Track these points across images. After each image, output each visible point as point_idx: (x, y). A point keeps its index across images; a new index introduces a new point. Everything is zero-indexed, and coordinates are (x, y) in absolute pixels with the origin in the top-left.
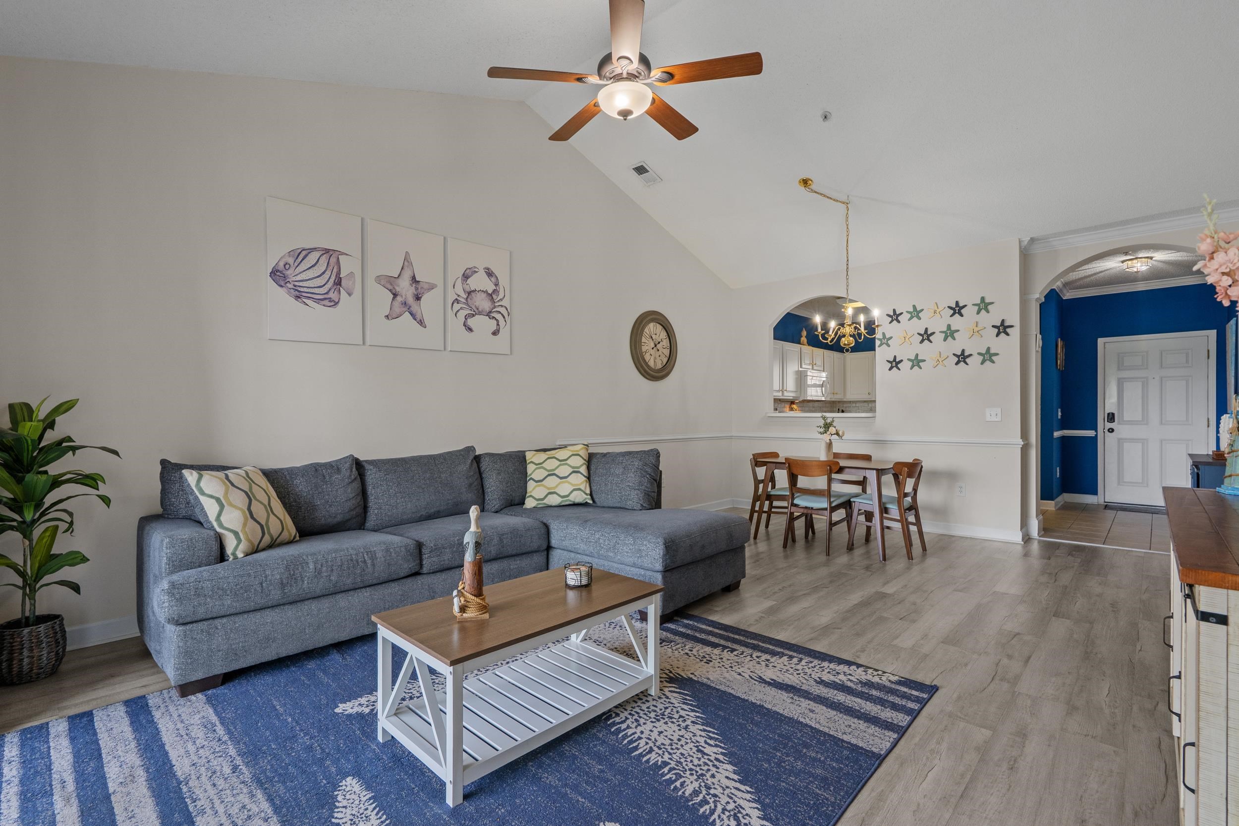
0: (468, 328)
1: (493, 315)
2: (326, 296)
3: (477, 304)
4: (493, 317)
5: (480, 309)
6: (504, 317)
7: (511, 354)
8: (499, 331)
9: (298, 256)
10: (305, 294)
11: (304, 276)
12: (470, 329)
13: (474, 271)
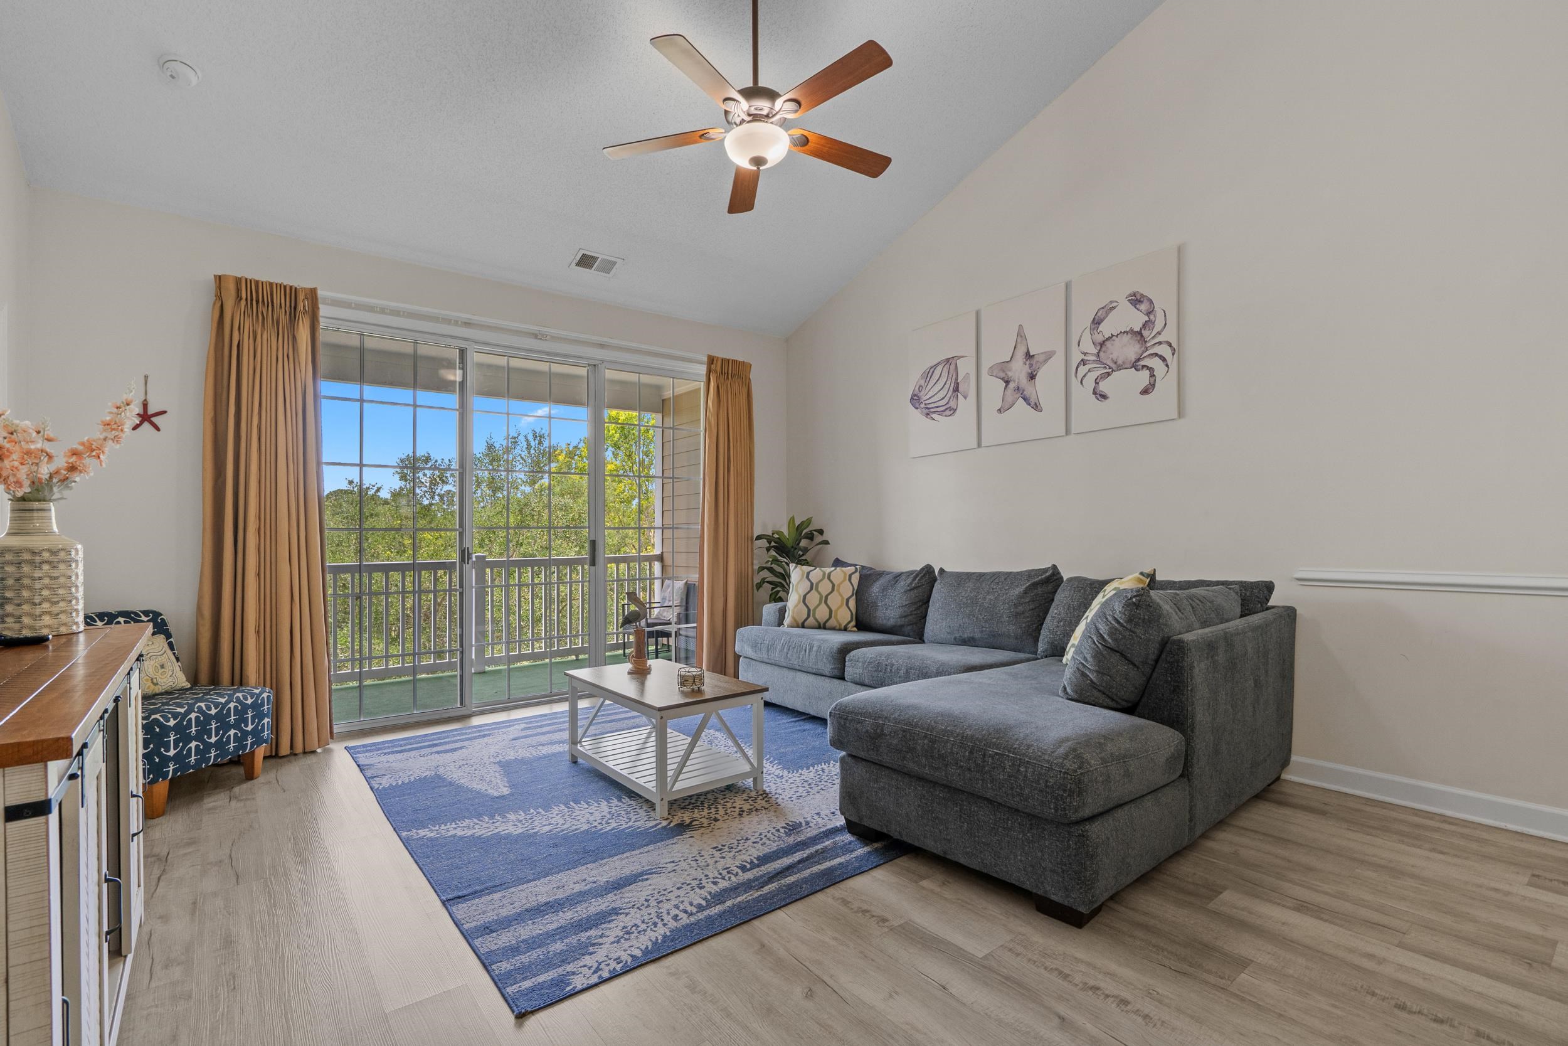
0: (1101, 395)
1: (1142, 363)
2: (947, 406)
3: (1114, 356)
4: (1143, 366)
5: (1120, 362)
6: (1164, 359)
7: (1181, 414)
8: (1154, 385)
9: (928, 375)
10: (932, 410)
11: (931, 393)
12: (1104, 397)
13: (1109, 309)
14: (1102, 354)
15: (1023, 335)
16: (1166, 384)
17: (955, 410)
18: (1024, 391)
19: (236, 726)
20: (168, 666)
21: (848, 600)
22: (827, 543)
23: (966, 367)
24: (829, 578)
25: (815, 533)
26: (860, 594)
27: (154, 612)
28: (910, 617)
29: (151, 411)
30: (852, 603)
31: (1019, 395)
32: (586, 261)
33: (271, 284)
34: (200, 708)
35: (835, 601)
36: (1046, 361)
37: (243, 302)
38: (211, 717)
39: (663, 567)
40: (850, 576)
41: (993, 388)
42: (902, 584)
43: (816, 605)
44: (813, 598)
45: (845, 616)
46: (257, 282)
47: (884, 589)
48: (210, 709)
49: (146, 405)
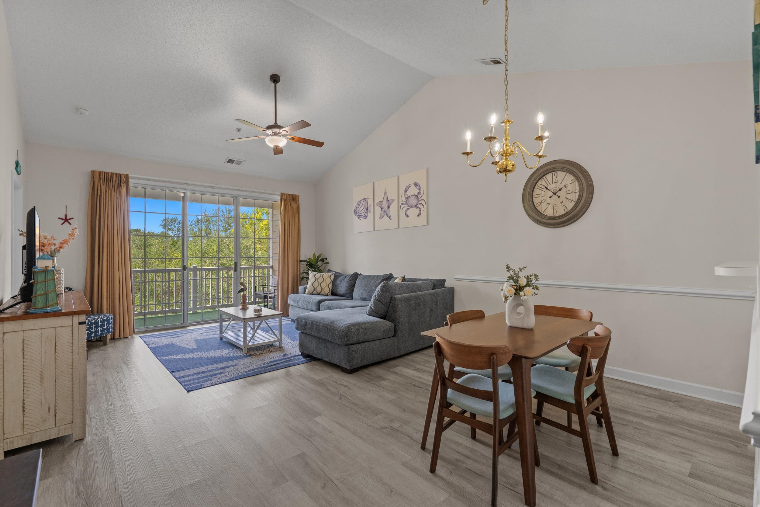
0: (407, 216)
1: (418, 206)
2: (365, 215)
3: (410, 203)
4: (418, 207)
5: (412, 205)
6: (423, 205)
7: (428, 224)
8: (420, 213)
9: (359, 203)
10: (360, 216)
11: (360, 210)
12: (408, 216)
13: (409, 187)
14: (407, 202)
15: (386, 192)
16: (424, 213)
17: (367, 217)
19: (101, 326)
21: (329, 285)
22: (328, 263)
23: (370, 202)
24: (322, 277)
25: (325, 259)
26: (333, 282)
27: (69, 288)
28: (348, 291)
29: (68, 218)
30: (330, 286)
31: (385, 213)
32: (230, 161)
33: (112, 173)
34: (89, 320)
35: (324, 285)
36: (392, 202)
37: (102, 180)
38: (92, 323)
39: (273, 271)
40: (330, 276)
41: (378, 209)
42: (347, 279)
43: (317, 286)
44: (316, 284)
45: (327, 290)
46: (107, 173)
47: (341, 281)
48: (92, 320)
49: (66, 216)
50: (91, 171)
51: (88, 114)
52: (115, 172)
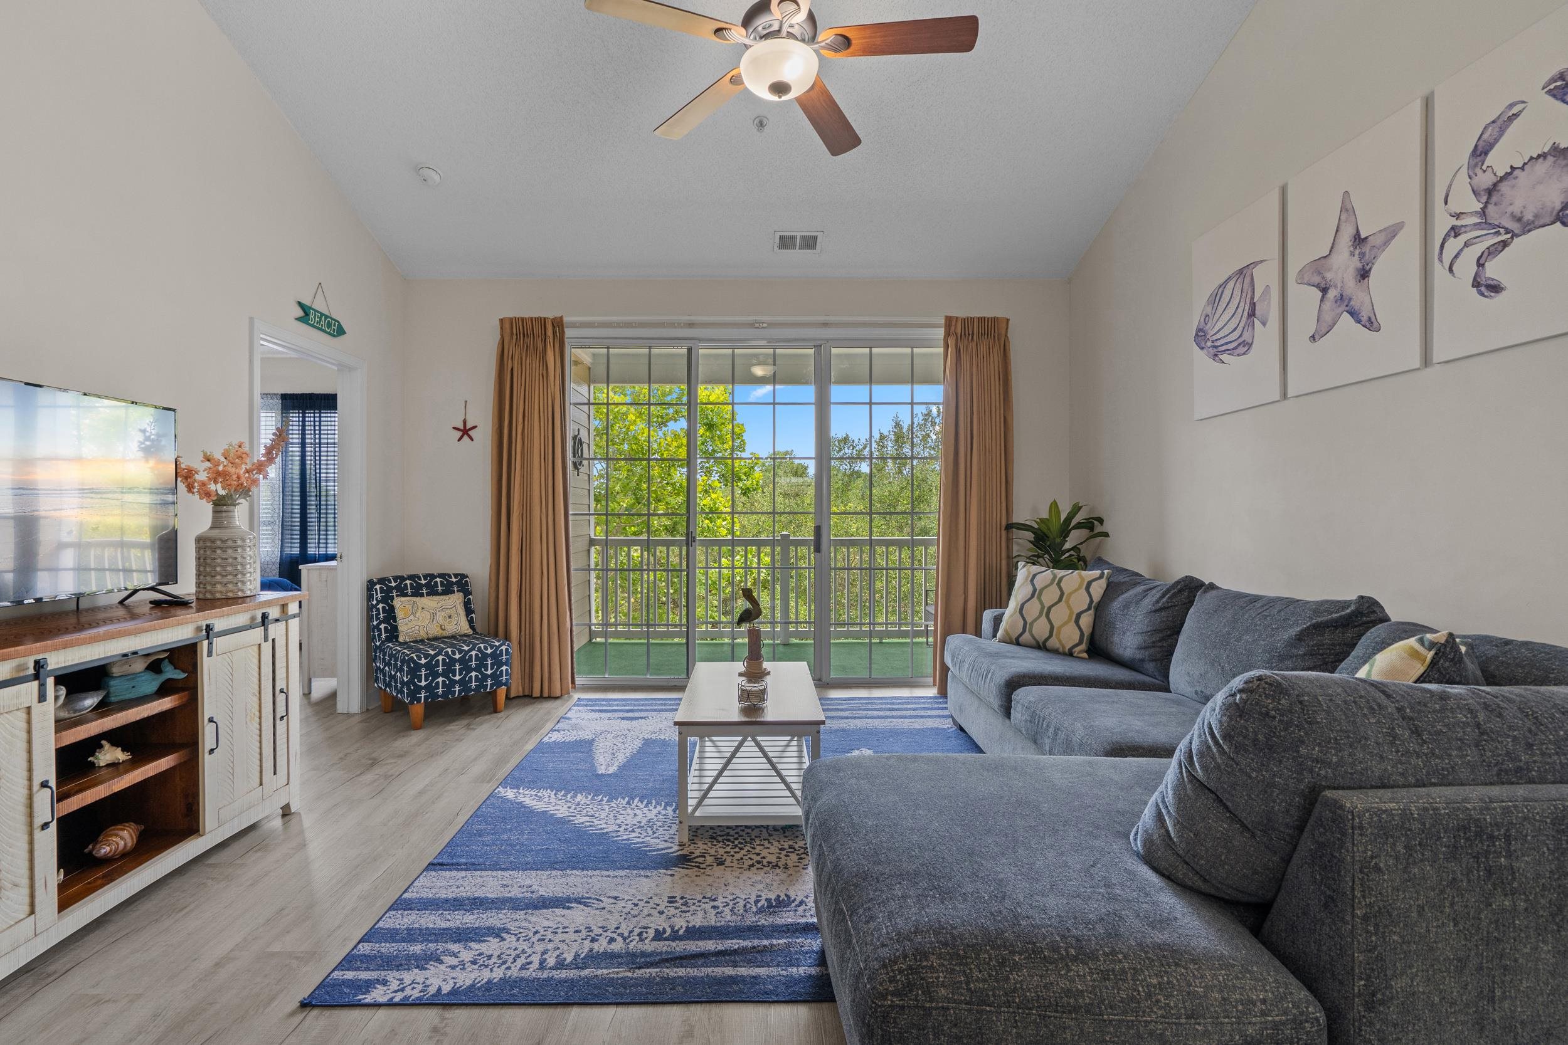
0: (1488, 286)
2: (1240, 341)
5: (1529, 216)
9: (1215, 299)
10: (1221, 349)
11: (1220, 324)
12: (1495, 288)
13: (1509, 118)
14: (1491, 209)
15: (1349, 207)
17: (1250, 345)
18: (1350, 299)
20: (455, 616)
21: (1080, 615)
22: (1106, 535)
23: (1266, 278)
24: (1059, 584)
25: (1096, 522)
26: (1100, 609)
27: (459, 574)
28: (1152, 650)
29: (468, 426)
30: (1086, 621)
31: (1343, 308)
32: (786, 242)
33: (532, 318)
34: (447, 652)
35: (1060, 615)
36: (1386, 243)
38: (455, 660)
40: (1089, 584)
41: (1304, 300)
42: (1148, 602)
43: (1035, 617)
44: (1033, 608)
45: (1069, 636)
46: (522, 319)
47: (1127, 606)
48: (455, 654)
49: (465, 423)
50: (502, 321)
51: (437, 178)
52: (536, 316)
